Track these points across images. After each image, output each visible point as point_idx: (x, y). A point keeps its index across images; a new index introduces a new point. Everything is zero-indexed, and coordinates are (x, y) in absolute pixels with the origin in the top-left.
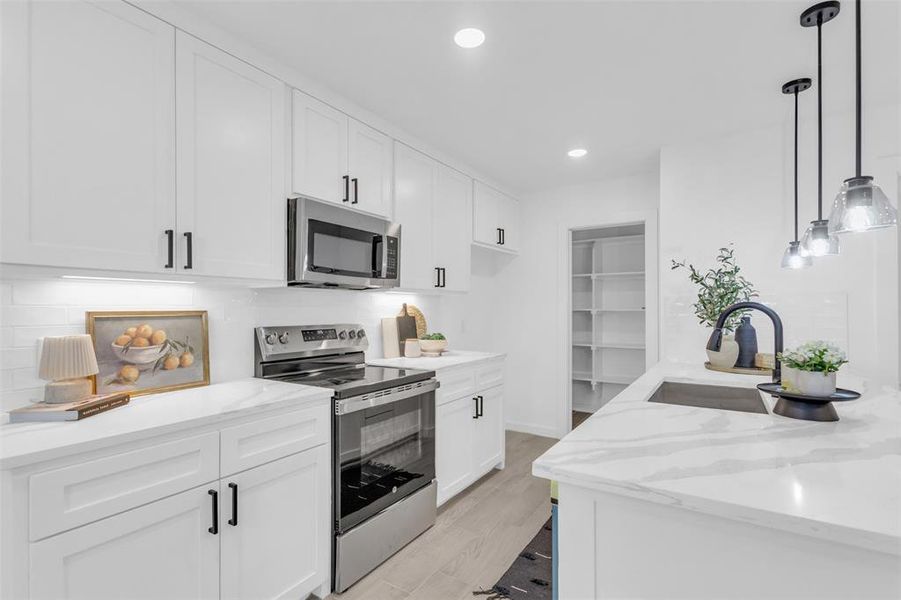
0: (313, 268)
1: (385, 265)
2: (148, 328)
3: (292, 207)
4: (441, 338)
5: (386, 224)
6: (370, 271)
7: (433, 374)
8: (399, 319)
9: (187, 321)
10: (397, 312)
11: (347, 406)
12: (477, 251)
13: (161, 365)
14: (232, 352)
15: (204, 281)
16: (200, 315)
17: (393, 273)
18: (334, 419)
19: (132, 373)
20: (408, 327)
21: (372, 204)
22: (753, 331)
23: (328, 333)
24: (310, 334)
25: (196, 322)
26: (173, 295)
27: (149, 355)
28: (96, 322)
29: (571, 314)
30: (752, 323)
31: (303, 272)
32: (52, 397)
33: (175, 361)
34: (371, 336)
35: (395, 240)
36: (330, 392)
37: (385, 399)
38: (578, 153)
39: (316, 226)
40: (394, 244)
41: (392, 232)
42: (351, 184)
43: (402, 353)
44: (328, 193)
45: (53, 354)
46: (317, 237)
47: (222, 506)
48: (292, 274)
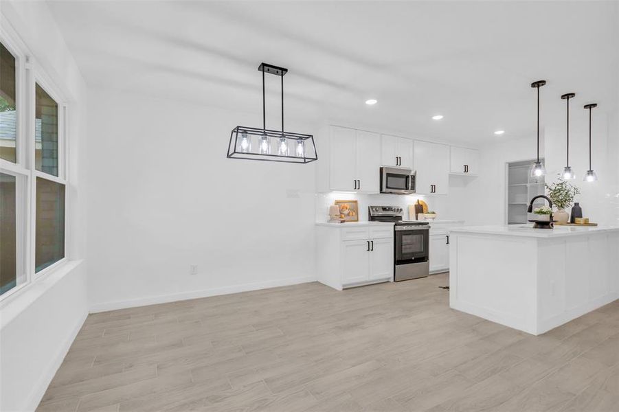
0: (387, 187)
1: (410, 185)
2: (346, 205)
3: (381, 169)
4: (434, 213)
5: (410, 171)
6: (405, 187)
7: (428, 223)
8: (416, 205)
9: (353, 204)
10: (415, 203)
11: (398, 228)
12: (452, 176)
13: (348, 215)
16: (356, 202)
17: (413, 188)
18: (395, 231)
19: (343, 216)
20: (419, 209)
21: (405, 165)
22: (580, 209)
23: (390, 209)
24: (384, 209)
25: (354, 204)
26: (349, 196)
27: (346, 212)
28: (337, 202)
29: (507, 206)
30: (580, 206)
31: (384, 189)
32: (332, 220)
33: (351, 214)
34: (405, 211)
35: (414, 176)
36: (394, 224)
37: (409, 228)
38: (500, 133)
39: (388, 175)
40: (414, 178)
41: (412, 173)
42: (399, 160)
43: (417, 219)
44: (390, 163)
45: (332, 209)
46: (389, 178)
47: (370, 246)
48: (381, 189)
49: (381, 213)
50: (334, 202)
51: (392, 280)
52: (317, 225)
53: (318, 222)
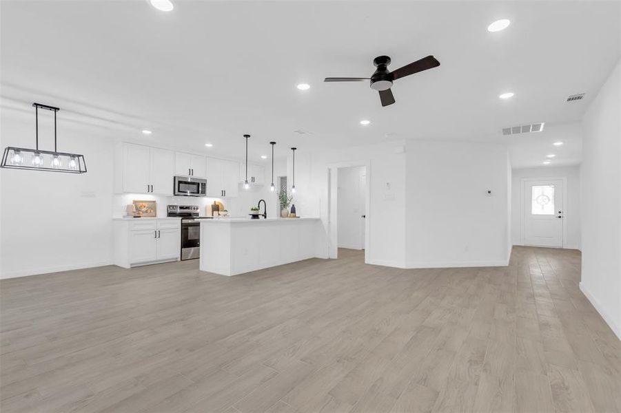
0: (179, 191)
1: (201, 190)
2: (144, 204)
3: (175, 178)
5: (201, 180)
6: (196, 192)
8: (212, 206)
9: (152, 203)
10: (213, 203)
13: (146, 212)
14: (162, 212)
15: (155, 194)
16: (154, 202)
17: (204, 192)
18: (183, 224)
19: (141, 213)
20: (216, 208)
21: (198, 175)
22: (295, 208)
24: (181, 208)
26: (149, 197)
27: (144, 209)
28: (135, 202)
31: (177, 193)
32: (128, 215)
33: (149, 211)
34: (201, 209)
35: (205, 184)
36: (181, 218)
39: (180, 182)
41: (203, 181)
42: (191, 172)
43: (213, 215)
44: (183, 173)
45: (128, 207)
46: (181, 185)
47: (157, 234)
48: (174, 193)
49: (179, 211)
50: (132, 202)
51: (179, 259)
52: (114, 220)
53: (115, 217)
